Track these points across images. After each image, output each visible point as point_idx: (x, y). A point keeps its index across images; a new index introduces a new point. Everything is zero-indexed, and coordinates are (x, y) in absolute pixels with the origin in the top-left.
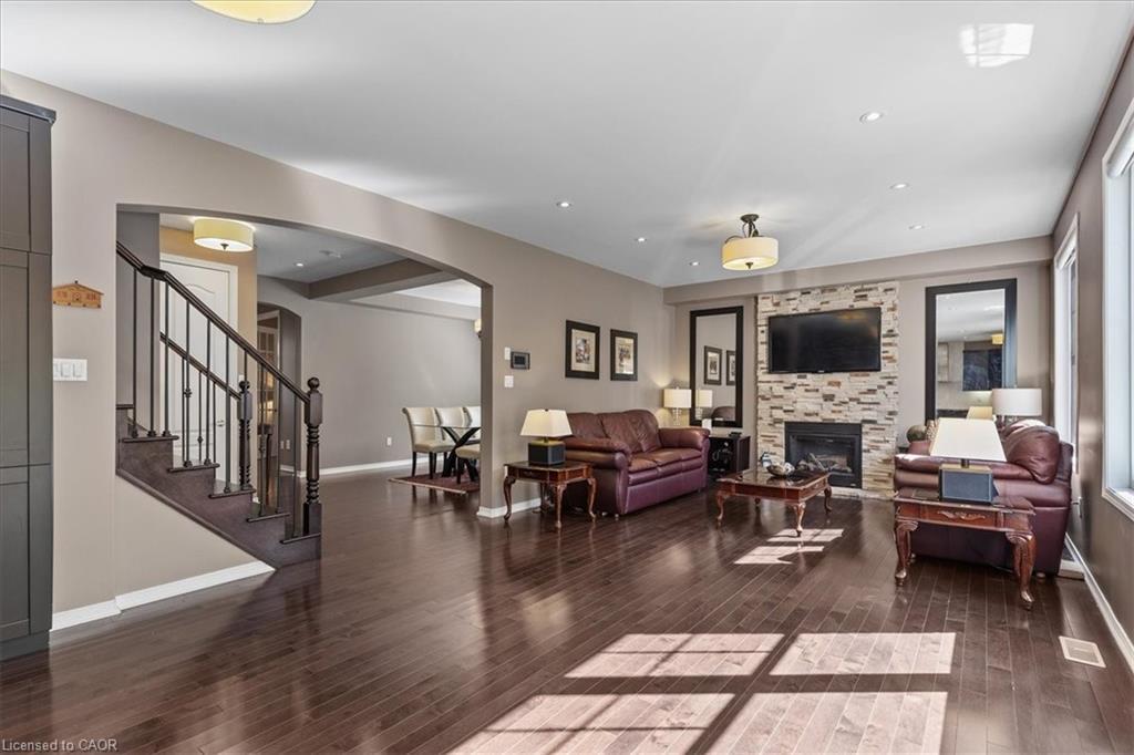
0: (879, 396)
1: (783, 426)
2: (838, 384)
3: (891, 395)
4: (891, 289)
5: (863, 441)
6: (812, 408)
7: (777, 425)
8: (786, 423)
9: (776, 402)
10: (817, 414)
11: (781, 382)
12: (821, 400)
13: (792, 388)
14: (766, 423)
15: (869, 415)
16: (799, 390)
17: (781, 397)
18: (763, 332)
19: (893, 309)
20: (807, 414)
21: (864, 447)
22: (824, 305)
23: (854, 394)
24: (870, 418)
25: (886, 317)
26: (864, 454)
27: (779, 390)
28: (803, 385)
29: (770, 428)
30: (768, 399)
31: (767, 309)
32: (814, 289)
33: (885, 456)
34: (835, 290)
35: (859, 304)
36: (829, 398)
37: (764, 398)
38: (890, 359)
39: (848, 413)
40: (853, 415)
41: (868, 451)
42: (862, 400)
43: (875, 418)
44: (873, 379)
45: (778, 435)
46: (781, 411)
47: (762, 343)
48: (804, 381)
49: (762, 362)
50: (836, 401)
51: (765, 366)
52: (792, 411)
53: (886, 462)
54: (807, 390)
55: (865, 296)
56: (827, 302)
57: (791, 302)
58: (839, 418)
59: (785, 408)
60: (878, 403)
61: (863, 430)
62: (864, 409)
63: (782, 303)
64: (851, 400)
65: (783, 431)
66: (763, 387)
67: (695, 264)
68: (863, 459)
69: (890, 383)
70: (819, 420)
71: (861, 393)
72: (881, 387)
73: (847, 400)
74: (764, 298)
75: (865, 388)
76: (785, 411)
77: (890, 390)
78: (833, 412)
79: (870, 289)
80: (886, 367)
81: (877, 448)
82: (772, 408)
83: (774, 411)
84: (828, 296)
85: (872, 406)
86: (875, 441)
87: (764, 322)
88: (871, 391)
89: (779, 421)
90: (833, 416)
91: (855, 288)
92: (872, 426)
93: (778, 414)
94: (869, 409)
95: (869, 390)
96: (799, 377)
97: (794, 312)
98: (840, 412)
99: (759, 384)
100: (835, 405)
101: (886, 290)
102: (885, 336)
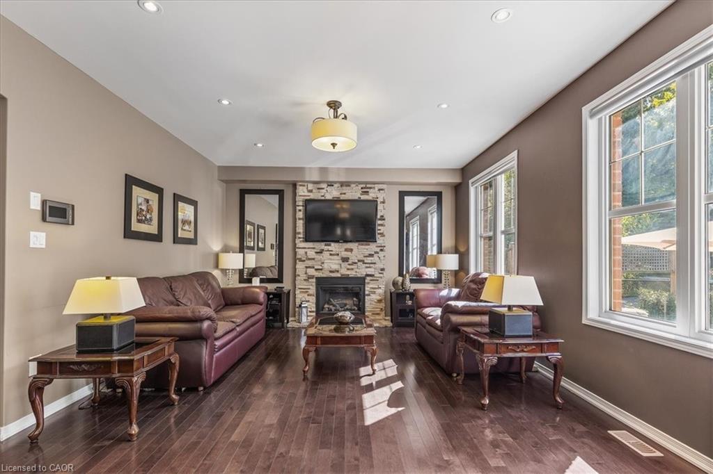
0: (375, 259)
1: (314, 280)
2: (351, 250)
3: (382, 258)
4: (382, 190)
5: (366, 289)
6: (335, 267)
7: (310, 280)
8: (316, 278)
9: (310, 263)
10: (338, 271)
11: (314, 248)
12: (340, 262)
13: (321, 253)
14: (302, 279)
15: (370, 271)
16: (326, 254)
17: (314, 259)
18: (300, 210)
19: (383, 202)
20: (331, 272)
21: (367, 293)
22: (343, 195)
23: (361, 257)
24: (370, 273)
25: (380, 207)
26: (366, 297)
27: (311, 254)
28: (328, 251)
29: (305, 283)
30: (304, 261)
31: (303, 194)
32: (336, 182)
33: (379, 298)
34: (349, 186)
35: (364, 197)
36: (345, 260)
37: (301, 260)
38: (382, 235)
39: (358, 270)
40: (361, 271)
41: (369, 295)
42: (366, 261)
43: (373, 273)
44: (372, 247)
45: (311, 287)
46: (313, 270)
47: (300, 219)
48: (330, 248)
49: (299, 233)
50: (350, 262)
51: (301, 236)
52: (321, 269)
53: (380, 301)
54: (331, 255)
55: (368, 192)
56: (345, 194)
57: (321, 191)
58: (352, 274)
59: (316, 267)
60: (375, 263)
61: (366, 281)
62: (367, 267)
63: (314, 191)
64: (359, 261)
65: (314, 284)
66: (300, 253)
67: (260, 145)
68: (366, 300)
69: (381, 250)
70: (338, 275)
71: (365, 257)
72: (377, 253)
73: (357, 261)
74: (301, 185)
75: (367, 253)
76: (316, 270)
77: (381, 254)
78: (348, 269)
79: (370, 188)
80: (380, 240)
81: (374, 293)
82: (307, 267)
83: (309, 270)
84: (345, 189)
85: (371, 265)
86: (373, 288)
87: (301, 203)
88: (371, 255)
89: (312, 277)
90: (348, 272)
91: (362, 186)
92: (371, 278)
93: (311, 272)
94: (370, 267)
95: (370, 255)
96: (326, 245)
97: (323, 198)
98: (352, 269)
99: (297, 250)
100: (349, 264)
101: (379, 190)
102: (380, 219)
